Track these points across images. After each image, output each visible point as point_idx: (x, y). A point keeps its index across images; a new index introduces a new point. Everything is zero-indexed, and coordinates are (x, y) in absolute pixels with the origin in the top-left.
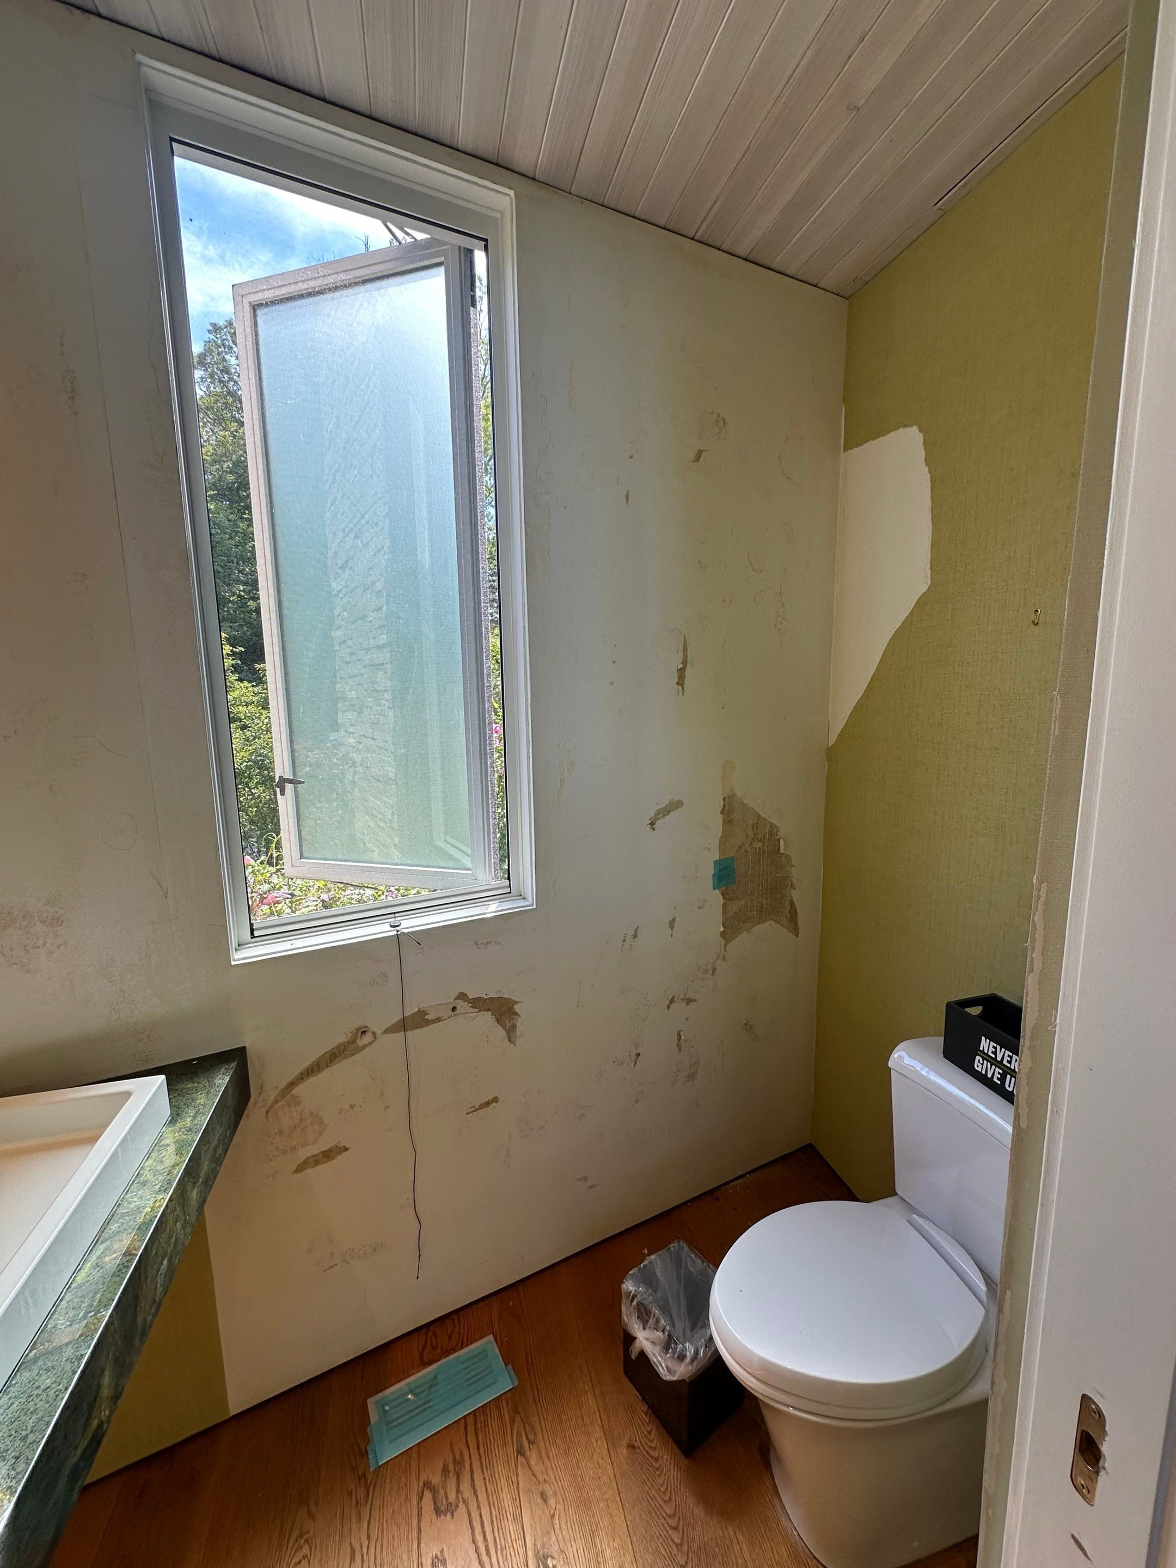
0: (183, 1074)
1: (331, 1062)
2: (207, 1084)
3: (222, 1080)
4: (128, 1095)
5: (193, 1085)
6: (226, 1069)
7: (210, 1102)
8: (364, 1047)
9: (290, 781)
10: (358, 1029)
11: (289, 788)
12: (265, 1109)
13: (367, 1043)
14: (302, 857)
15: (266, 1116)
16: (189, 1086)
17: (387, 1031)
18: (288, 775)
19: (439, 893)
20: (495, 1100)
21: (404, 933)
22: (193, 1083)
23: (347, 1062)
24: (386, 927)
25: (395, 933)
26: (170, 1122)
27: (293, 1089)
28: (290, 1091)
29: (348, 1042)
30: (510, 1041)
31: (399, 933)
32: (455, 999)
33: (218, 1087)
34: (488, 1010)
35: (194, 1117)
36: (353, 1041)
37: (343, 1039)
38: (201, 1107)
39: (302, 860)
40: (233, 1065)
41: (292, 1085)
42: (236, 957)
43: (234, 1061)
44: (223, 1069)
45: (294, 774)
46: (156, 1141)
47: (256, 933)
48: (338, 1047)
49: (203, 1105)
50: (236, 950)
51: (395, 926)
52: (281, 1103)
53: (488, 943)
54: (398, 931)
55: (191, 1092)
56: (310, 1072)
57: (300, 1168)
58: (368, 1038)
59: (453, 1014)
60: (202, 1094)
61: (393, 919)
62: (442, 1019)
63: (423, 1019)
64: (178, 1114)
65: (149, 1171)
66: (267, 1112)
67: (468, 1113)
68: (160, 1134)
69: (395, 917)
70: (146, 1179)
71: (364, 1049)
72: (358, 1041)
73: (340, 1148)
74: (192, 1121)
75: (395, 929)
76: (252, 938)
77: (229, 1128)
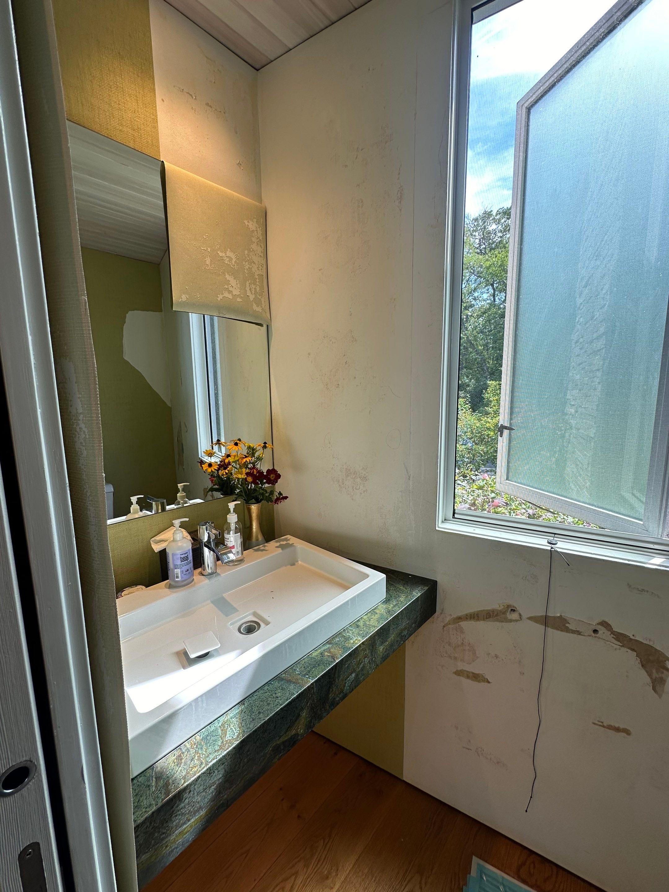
0: (402, 580)
1: (487, 618)
2: (409, 592)
3: (417, 594)
4: (367, 576)
5: (403, 588)
6: (421, 588)
7: (405, 602)
8: (511, 621)
9: (506, 428)
10: (508, 606)
11: (506, 432)
12: (442, 624)
13: (514, 619)
14: (507, 479)
15: (443, 629)
16: (401, 588)
17: (530, 618)
18: (507, 424)
19: (607, 531)
20: (627, 732)
21: (557, 551)
22: (404, 587)
23: (498, 624)
24: (545, 542)
25: (549, 548)
26: (384, 602)
27: (461, 622)
28: (458, 622)
29: (500, 611)
30: (654, 689)
31: (553, 549)
32: (597, 624)
33: (413, 596)
34: (633, 650)
35: (394, 606)
36: (504, 613)
37: (496, 606)
38: (400, 602)
39: (507, 481)
40: (426, 588)
41: (460, 619)
42: (440, 526)
43: (427, 586)
44: (420, 588)
45: (511, 424)
46: (373, 608)
47: (456, 516)
48: (493, 611)
49: (401, 602)
50: (443, 522)
51: (551, 544)
52: (452, 626)
53: (643, 590)
54: (552, 548)
55: (400, 591)
56: (474, 617)
57: (459, 673)
58: (515, 616)
59: (593, 635)
60: (404, 595)
61: (553, 538)
62: (582, 633)
63: (564, 625)
64: (389, 600)
65: (363, 621)
66: (444, 627)
67: (594, 724)
68: (377, 605)
69: (554, 537)
70: (360, 624)
71: (511, 622)
72: (508, 614)
73: (485, 678)
74: (393, 607)
75: (550, 545)
76: (453, 518)
77: (415, 623)
